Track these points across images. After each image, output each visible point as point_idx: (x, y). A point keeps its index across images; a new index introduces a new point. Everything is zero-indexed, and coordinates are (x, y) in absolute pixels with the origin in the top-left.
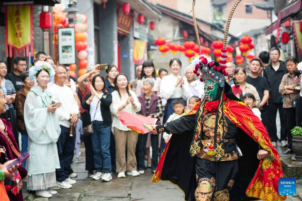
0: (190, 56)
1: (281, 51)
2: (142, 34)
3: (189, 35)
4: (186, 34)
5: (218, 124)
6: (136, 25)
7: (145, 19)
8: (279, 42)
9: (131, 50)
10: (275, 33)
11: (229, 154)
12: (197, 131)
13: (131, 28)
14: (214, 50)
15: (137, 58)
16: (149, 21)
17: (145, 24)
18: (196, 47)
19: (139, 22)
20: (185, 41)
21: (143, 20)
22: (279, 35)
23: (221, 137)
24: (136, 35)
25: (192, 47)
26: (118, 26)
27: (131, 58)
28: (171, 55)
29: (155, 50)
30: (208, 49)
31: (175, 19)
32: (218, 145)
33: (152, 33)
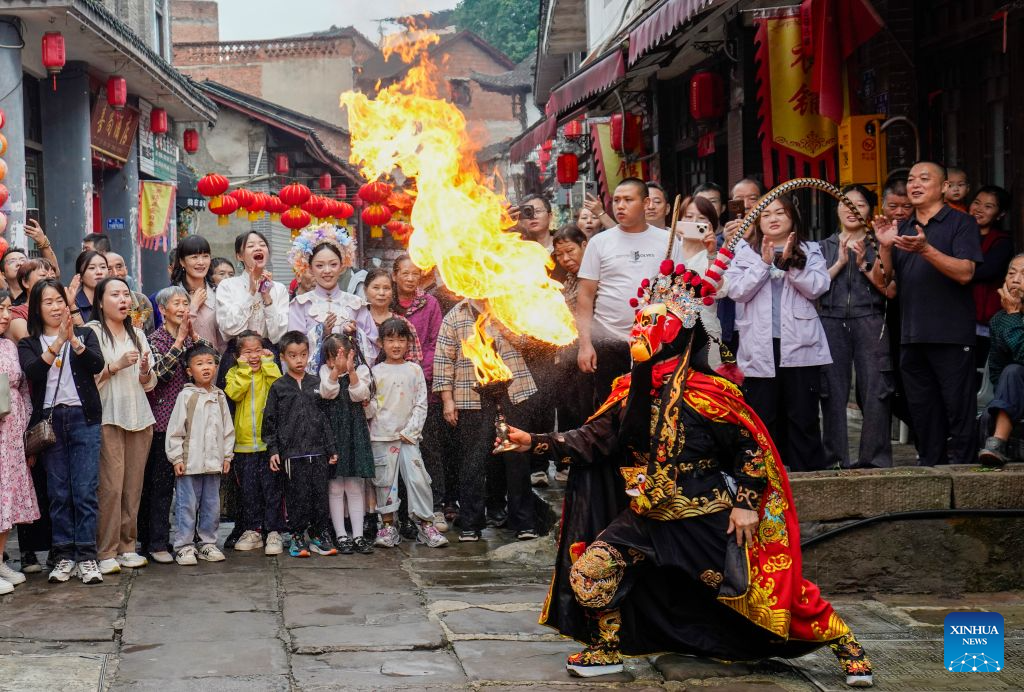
0: (296, 225)
1: (555, 208)
2: (161, 164)
3: (295, 166)
4: (284, 164)
5: (666, 415)
6: (146, 140)
7: (172, 121)
8: (549, 182)
9: (134, 210)
10: (534, 156)
11: (702, 498)
12: (662, 439)
13: (133, 147)
14: (363, 207)
15: (150, 231)
16: (182, 128)
17: (171, 135)
18: (314, 198)
19: (155, 130)
20: (283, 182)
21: (164, 124)
22: (546, 163)
23: (670, 450)
24: (148, 166)
25: (301, 200)
26: (94, 142)
27: (133, 230)
28: (241, 221)
29: (199, 208)
30: (347, 206)
31: (254, 121)
32: (658, 467)
33: (191, 161)
